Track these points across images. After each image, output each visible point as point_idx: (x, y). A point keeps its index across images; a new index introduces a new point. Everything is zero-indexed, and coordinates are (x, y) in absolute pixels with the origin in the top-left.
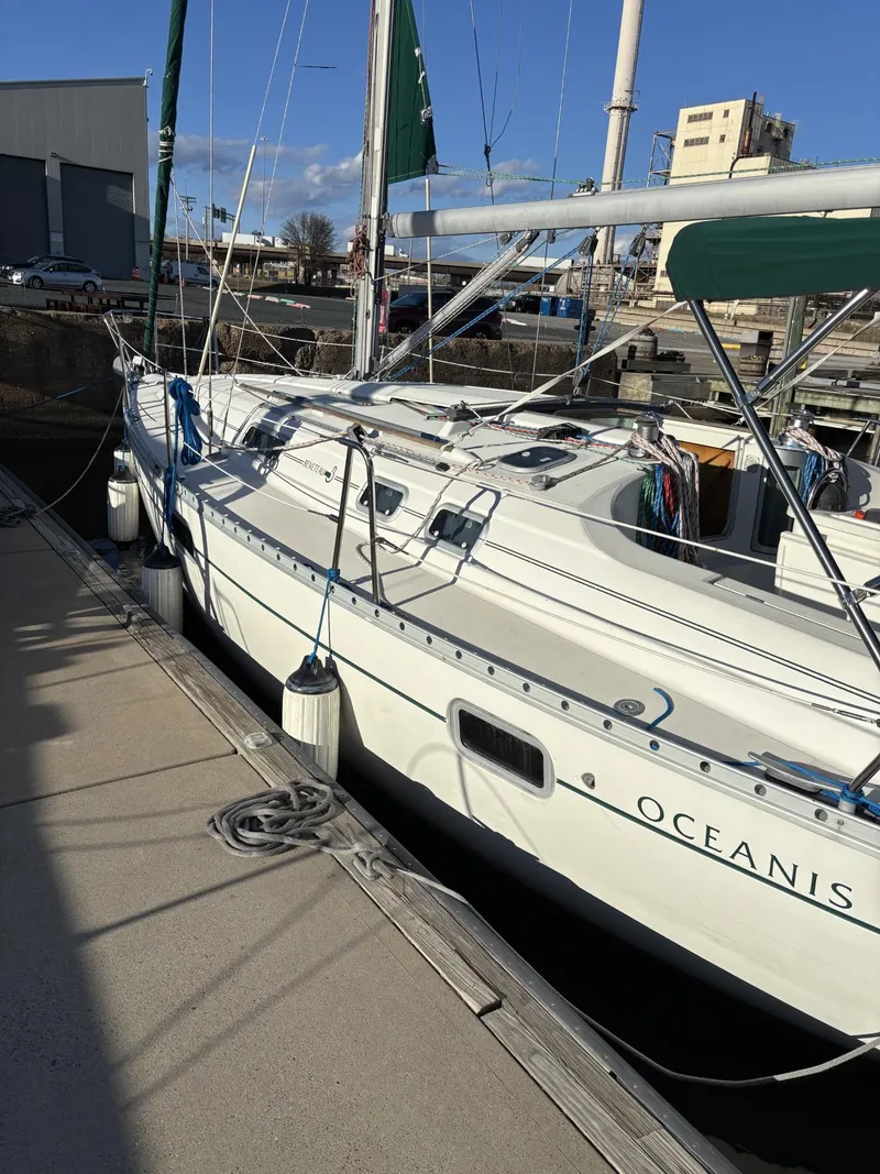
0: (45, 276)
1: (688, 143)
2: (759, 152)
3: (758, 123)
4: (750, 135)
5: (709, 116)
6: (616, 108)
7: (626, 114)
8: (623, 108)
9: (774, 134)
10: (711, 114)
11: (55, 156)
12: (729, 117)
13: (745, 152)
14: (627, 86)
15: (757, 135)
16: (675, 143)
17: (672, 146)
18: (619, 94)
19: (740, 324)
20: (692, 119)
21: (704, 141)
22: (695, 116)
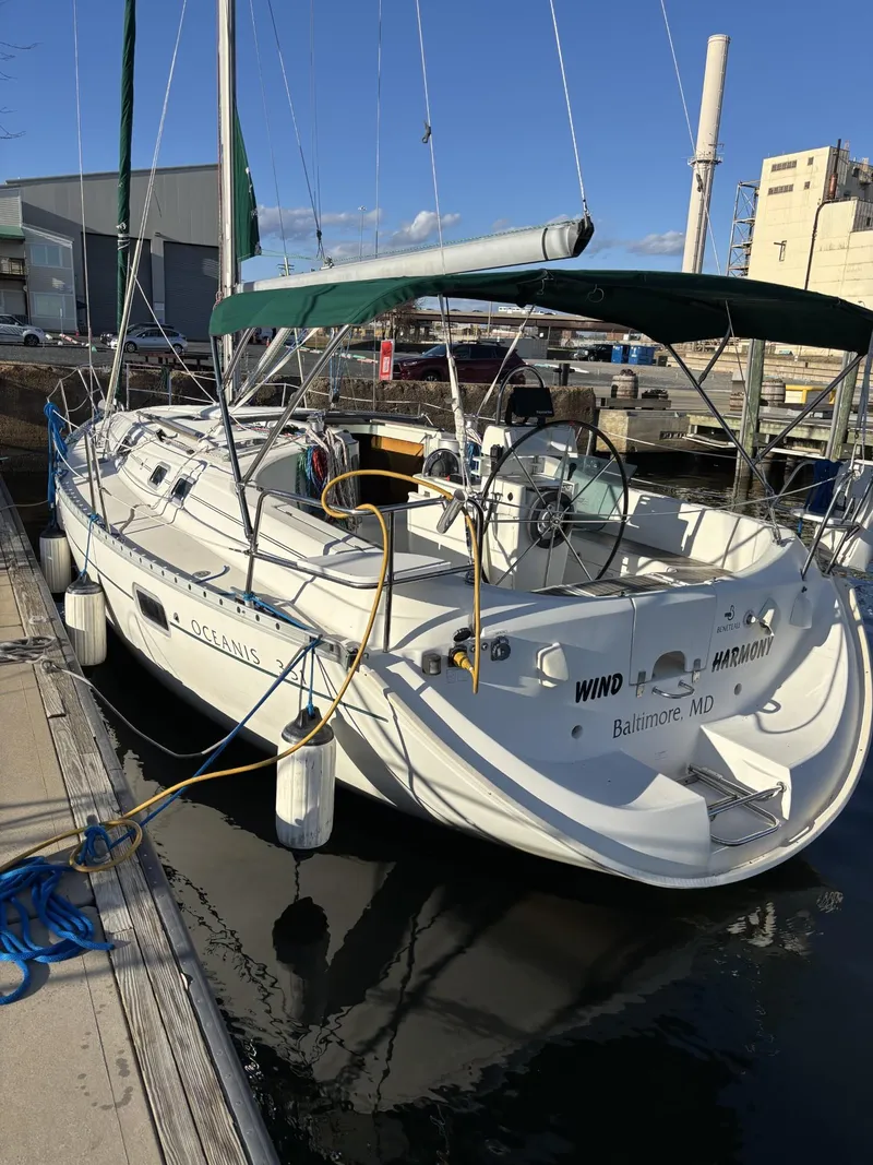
0: (138, 341)
1: (771, 192)
2: (846, 196)
3: (843, 169)
4: (836, 180)
5: (793, 165)
6: (700, 162)
7: (710, 167)
8: (707, 162)
9: (861, 178)
10: (795, 162)
11: (158, 235)
12: (813, 165)
13: (831, 197)
14: (711, 140)
15: (843, 180)
16: (759, 192)
17: (756, 195)
18: (703, 148)
19: (811, 365)
20: (775, 168)
21: (789, 189)
22: (779, 165)
